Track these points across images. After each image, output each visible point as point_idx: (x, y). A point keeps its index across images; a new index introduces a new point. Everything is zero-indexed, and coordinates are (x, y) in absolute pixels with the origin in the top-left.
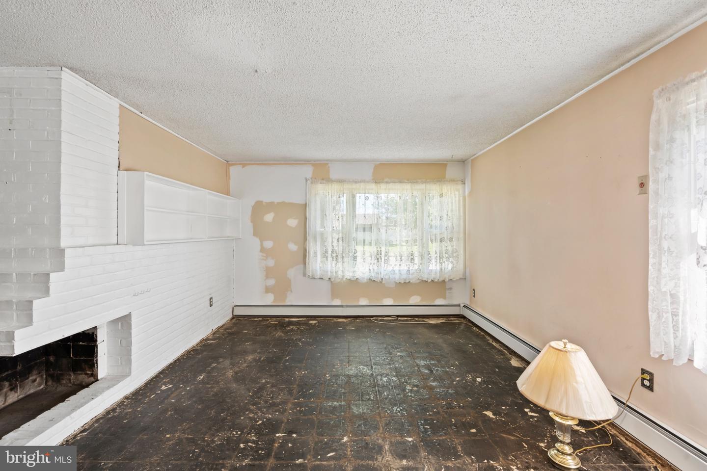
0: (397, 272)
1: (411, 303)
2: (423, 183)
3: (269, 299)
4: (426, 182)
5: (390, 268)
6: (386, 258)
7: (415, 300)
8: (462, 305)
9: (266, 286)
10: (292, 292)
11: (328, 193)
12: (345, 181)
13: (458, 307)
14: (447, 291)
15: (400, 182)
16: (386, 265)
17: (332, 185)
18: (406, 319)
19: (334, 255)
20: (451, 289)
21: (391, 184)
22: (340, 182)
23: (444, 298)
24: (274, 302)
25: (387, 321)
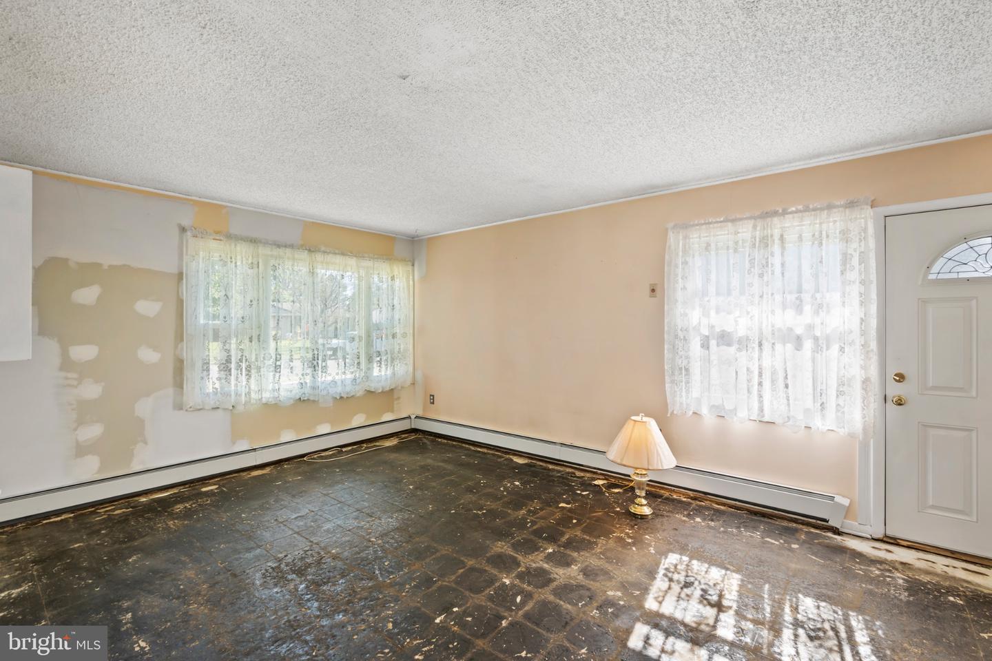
0: (339, 383)
1: (354, 425)
2: (370, 258)
3: (89, 468)
4: (374, 259)
5: (329, 378)
6: (324, 364)
7: (359, 420)
8: (413, 417)
9: (77, 442)
10: (146, 443)
11: (231, 258)
12: (260, 242)
13: (408, 421)
14: (395, 402)
15: (343, 254)
16: (324, 374)
17: (236, 245)
18: (350, 448)
19: (244, 365)
20: (399, 398)
21: (331, 255)
22: (251, 241)
23: (392, 411)
24: (99, 471)
25: (326, 457)
